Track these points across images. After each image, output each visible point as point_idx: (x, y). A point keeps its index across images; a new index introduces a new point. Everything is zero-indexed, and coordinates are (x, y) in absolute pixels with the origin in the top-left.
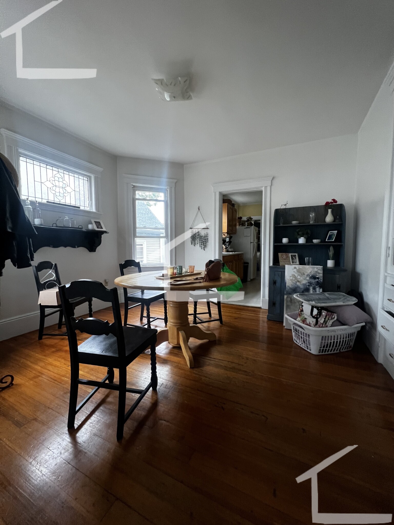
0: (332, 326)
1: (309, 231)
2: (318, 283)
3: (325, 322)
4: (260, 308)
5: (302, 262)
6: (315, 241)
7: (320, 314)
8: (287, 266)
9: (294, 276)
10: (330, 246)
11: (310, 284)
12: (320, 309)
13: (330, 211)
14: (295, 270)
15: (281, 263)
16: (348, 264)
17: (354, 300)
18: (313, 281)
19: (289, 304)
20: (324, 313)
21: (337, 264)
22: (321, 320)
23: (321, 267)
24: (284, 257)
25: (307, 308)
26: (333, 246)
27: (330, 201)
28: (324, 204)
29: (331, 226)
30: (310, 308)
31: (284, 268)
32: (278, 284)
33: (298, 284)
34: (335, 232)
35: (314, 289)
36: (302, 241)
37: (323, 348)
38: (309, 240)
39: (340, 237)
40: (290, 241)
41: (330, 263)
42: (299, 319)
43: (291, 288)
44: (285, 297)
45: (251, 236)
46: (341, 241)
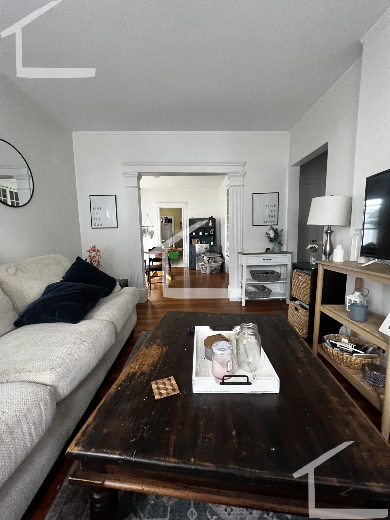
0: (213, 263)
1: (203, 230)
2: (208, 251)
3: (211, 262)
4: (184, 267)
5: (201, 243)
6: (206, 234)
7: (209, 259)
8: (196, 245)
9: (199, 249)
10: (211, 236)
11: (205, 251)
12: (209, 258)
13: (211, 221)
14: (200, 246)
15: (193, 244)
16: (218, 243)
17: (220, 255)
18: (206, 250)
19: (198, 260)
20: (211, 259)
21: (214, 243)
22: (210, 261)
23: (209, 244)
24: (194, 241)
25: (205, 258)
26: (213, 236)
27: (211, 217)
28: (208, 218)
29: (212, 228)
30: (206, 258)
31: (195, 246)
32: (193, 253)
33: (201, 252)
34: (213, 230)
35: (207, 253)
36: (201, 234)
37: (211, 271)
38: (203, 233)
39: (215, 232)
40: (196, 234)
41: (212, 243)
42: (203, 262)
43: (198, 254)
44: (196, 258)
45: (169, 229)
46: (215, 234)
